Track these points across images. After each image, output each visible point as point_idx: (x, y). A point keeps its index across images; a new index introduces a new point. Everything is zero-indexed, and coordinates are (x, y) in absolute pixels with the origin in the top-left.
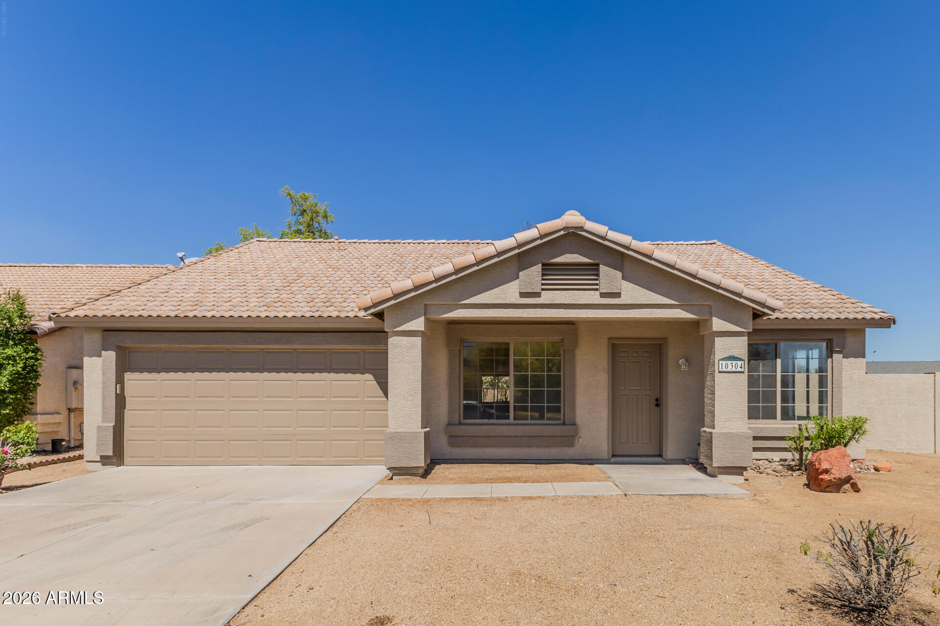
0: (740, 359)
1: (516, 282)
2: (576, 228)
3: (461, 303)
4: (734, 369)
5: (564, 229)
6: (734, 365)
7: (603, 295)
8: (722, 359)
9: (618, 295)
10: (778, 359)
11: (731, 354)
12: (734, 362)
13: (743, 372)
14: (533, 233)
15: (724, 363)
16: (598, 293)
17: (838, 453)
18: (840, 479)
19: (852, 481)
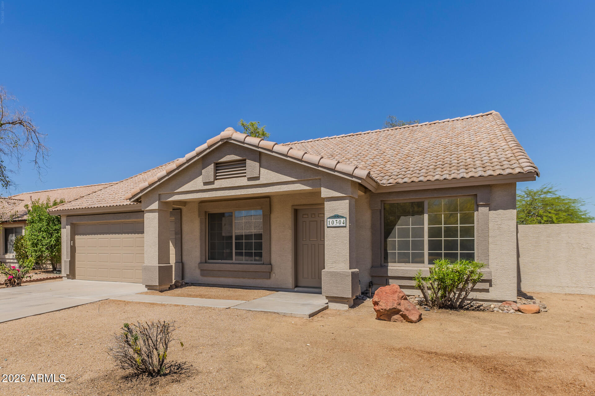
0: (343, 217)
1: (201, 177)
2: (228, 139)
3: (175, 191)
4: (338, 225)
5: (221, 140)
6: (338, 222)
7: (250, 179)
8: (329, 218)
9: (258, 178)
10: (425, 215)
11: (336, 214)
12: (338, 220)
13: (345, 227)
14: (205, 146)
15: (331, 220)
16: (246, 178)
17: (390, 290)
18: (385, 310)
19: (401, 313)
